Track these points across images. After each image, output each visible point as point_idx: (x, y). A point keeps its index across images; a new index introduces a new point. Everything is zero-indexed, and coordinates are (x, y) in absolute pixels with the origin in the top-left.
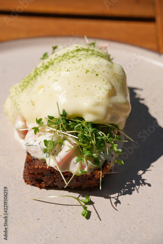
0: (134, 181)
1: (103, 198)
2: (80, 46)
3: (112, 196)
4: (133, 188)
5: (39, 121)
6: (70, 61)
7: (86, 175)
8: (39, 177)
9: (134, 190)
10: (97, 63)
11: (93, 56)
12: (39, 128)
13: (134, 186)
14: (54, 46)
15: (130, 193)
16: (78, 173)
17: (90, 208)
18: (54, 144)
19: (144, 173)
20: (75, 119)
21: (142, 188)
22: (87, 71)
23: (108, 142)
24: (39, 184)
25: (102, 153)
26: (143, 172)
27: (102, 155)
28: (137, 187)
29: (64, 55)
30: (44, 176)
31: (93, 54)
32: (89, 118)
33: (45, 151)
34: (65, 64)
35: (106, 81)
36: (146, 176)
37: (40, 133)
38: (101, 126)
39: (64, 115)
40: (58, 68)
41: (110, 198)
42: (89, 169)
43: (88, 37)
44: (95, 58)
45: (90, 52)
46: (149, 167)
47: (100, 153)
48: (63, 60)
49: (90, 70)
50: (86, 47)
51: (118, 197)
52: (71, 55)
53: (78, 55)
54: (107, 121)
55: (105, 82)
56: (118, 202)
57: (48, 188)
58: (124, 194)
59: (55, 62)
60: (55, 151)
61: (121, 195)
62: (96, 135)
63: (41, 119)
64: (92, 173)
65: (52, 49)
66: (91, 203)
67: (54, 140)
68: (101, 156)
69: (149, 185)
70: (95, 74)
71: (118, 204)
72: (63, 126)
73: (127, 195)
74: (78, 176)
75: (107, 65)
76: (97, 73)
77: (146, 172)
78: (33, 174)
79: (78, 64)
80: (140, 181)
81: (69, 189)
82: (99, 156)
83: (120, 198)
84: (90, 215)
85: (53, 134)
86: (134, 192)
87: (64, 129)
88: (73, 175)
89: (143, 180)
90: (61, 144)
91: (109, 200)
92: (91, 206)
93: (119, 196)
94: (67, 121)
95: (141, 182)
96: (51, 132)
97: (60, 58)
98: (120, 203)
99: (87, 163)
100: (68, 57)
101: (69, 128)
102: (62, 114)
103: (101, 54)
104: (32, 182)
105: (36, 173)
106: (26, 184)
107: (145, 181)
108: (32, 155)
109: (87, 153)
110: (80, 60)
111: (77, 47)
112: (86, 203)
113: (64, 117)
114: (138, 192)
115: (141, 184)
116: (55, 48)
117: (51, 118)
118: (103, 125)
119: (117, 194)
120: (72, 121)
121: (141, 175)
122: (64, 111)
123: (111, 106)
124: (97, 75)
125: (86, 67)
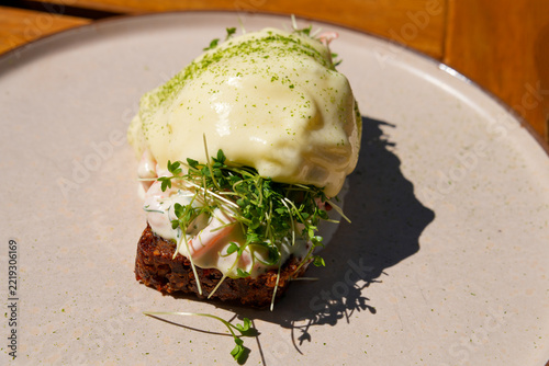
0: (344, 300)
1: (278, 326)
2: (275, 32)
3: (297, 324)
4: (339, 313)
5: (173, 167)
6: (248, 58)
7: (249, 280)
8: (163, 272)
9: (341, 317)
10: (298, 67)
11: (295, 52)
12: (172, 180)
13: (343, 308)
14: (230, 27)
15: (333, 323)
16: (232, 273)
17: (249, 342)
18: (193, 213)
19: (367, 285)
20: (240, 169)
21: (359, 316)
22: (274, 79)
23: (300, 221)
24: (162, 286)
25: (286, 239)
26: (365, 283)
27: (286, 243)
28: (349, 312)
29: (244, 44)
30: (170, 272)
31: (294, 49)
32: (266, 170)
33: (175, 225)
34: (238, 63)
35: (307, 98)
36: (371, 292)
37: (173, 189)
38: (290, 189)
39: (221, 159)
40: (222, 68)
41: (292, 327)
42: (257, 268)
43: (298, 18)
44: (297, 57)
45: (291, 45)
46: (378, 275)
47: (282, 240)
48: (236, 54)
49: (281, 76)
50: (286, 35)
51: (308, 327)
52: (255, 46)
53: (267, 49)
54: (301, 179)
55: (303, 102)
56: (306, 336)
57: (178, 294)
58: (321, 322)
59: (224, 55)
60: (195, 227)
61: (314, 324)
62: (276, 205)
63: (177, 164)
64: (260, 277)
65: (226, 33)
66: (253, 333)
67: (193, 206)
68: (284, 245)
69: (373, 311)
70: (288, 84)
71: (305, 341)
72: (214, 180)
73: (327, 326)
74: (233, 280)
75: (317, 73)
76: (292, 83)
77: (371, 284)
78: (151, 266)
79: (261, 64)
80: (356, 301)
81: (217, 301)
82: (279, 246)
83: (311, 330)
84: (247, 357)
85: (193, 195)
86: (341, 322)
87: (215, 187)
88: (224, 277)
89: (362, 300)
90: (208, 215)
91: (290, 330)
92: (253, 339)
93: (310, 324)
94: (225, 172)
95: (358, 303)
96: (192, 189)
97: (234, 50)
98: (309, 340)
99: (253, 256)
100: (248, 50)
101: (226, 186)
102: (216, 157)
103: (313, 49)
104: (148, 279)
105: (156, 265)
106: (138, 282)
107: (367, 303)
108: (154, 229)
109: (252, 238)
110: (266, 57)
111: (270, 33)
112: (245, 333)
113: (219, 164)
114: (348, 322)
115: (357, 306)
116: (231, 32)
117: (193, 163)
118: (293, 186)
119: (307, 321)
120: (234, 173)
121: (360, 289)
122: (220, 152)
123: (310, 148)
124: (292, 87)
125: (275, 70)
